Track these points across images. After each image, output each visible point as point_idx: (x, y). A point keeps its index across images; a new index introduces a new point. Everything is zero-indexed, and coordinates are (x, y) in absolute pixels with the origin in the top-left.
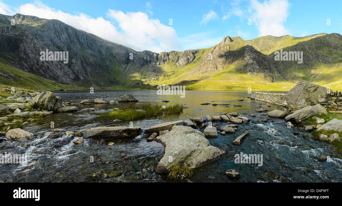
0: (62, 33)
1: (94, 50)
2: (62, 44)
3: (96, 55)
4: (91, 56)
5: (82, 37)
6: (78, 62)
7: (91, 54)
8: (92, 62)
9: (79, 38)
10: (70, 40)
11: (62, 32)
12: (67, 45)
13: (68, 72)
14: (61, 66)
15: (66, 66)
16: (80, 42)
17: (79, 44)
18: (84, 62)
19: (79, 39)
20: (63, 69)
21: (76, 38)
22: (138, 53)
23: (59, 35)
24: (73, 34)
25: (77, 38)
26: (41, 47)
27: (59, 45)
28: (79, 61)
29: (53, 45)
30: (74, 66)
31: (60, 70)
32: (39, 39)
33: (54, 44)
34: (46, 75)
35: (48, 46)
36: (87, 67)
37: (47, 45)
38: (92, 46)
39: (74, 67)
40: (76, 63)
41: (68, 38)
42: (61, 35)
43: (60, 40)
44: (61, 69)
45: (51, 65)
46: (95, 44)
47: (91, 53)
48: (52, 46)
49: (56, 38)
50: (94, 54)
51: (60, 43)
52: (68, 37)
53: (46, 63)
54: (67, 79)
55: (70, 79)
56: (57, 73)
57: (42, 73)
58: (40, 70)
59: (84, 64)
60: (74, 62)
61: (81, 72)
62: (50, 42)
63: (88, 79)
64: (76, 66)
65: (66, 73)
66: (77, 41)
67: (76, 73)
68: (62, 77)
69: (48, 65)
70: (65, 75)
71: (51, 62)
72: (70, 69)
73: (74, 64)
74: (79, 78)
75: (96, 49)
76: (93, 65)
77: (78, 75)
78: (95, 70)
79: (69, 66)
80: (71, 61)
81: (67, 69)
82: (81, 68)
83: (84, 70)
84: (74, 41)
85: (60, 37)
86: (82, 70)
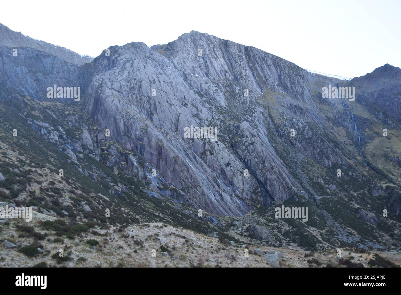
2: (211, 84)
3: (310, 107)
4: (295, 113)
7: (296, 106)
8: (304, 127)
11: (213, 54)
12: (225, 87)
13: (228, 165)
14: (205, 144)
16: (260, 75)
17: (258, 84)
19: (256, 68)
20: (209, 153)
21: (249, 66)
24: (239, 56)
25: (251, 65)
27: (205, 86)
28: (260, 129)
30: (247, 144)
31: (200, 160)
33: (190, 86)
38: (293, 83)
45: (170, 141)
47: (295, 104)
49: (198, 70)
51: (206, 83)
53: (155, 132)
54: (222, 199)
55: (235, 199)
56: (188, 171)
57: (137, 168)
58: (131, 156)
59: (278, 140)
60: (248, 130)
61: (273, 164)
62: (181, 79)
63: (305, 199)
64: (253, 143)
65: (222, 170)
66: (251, 75)
67: (257, 173)
68: (204, 188)
69: (161, 137)
70: (216, 182)
71: (171, 129)
72: (232, 156)
73: (247, 137)
74: (267, 191)
75: (305, 92)
76: (310, 139)
77: (262, 180)
78: (322, 158)
79: (233, 147)
80: (238, 127)
81: (224, 154)
82: (272, 150)
83: (281, 161)
84: (244, 74)
85: (207, 67)
86: (274, 158)
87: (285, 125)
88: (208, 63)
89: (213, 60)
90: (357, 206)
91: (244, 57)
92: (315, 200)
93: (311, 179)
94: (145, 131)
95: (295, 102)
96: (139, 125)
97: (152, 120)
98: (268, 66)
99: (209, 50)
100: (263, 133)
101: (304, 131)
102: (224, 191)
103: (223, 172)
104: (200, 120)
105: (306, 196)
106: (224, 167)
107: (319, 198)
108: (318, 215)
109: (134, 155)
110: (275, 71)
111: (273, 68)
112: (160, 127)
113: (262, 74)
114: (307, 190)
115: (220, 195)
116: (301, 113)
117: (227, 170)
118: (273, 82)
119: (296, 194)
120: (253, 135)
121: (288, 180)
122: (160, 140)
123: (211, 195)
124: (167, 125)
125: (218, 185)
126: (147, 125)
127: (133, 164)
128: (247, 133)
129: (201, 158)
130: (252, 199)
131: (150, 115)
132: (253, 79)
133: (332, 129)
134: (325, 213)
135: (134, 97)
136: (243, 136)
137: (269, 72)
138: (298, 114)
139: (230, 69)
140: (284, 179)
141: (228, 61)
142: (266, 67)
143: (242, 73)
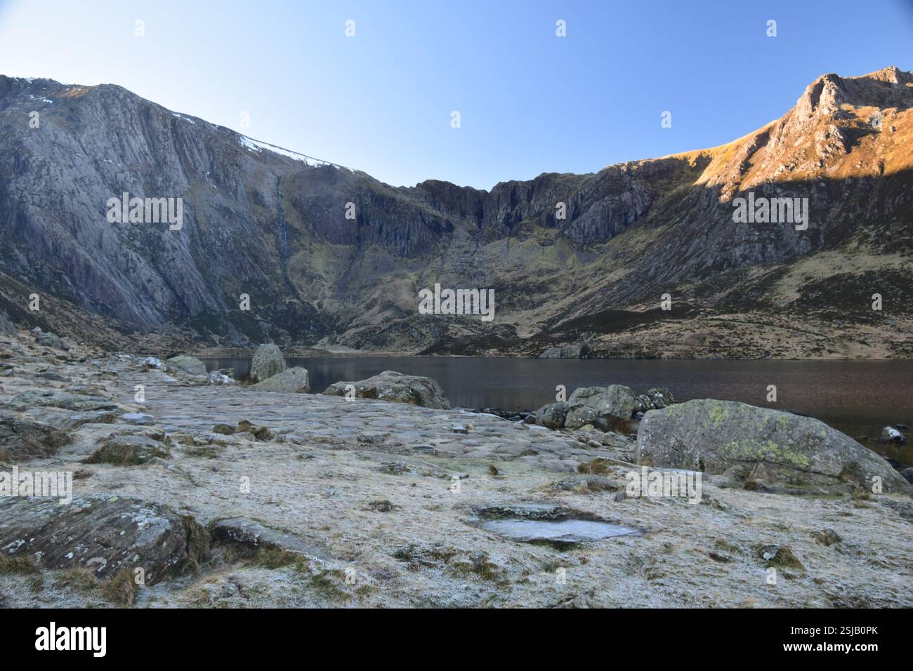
0: (130, 133)
1: (235, 193)
2: (128, 173)
3: (241, 208)
4: (224, 216)
5: (194, 141)
6: (181, 241)
7: (225, 208)
8: (228, 238)
9: (185, 148)
10: (155, 156)
11: (130, 128)
12: (144, 176)
13: (149, 281)
14: (128, 261)
15: (141, 259)
17: (185, 173)
18: (199, 242)
19: (184, 152)
20: (132, 271)
21: (175, 148)
23: (121, 141)
24: (164, 133)
25: (178, 146)
26: (67, 192)
27: (121, 177)
28: (183, 239)
29: (101, 180)
30: (167, 259)
31: (124, 277)
32: (62, 161)
33: (103, 177)
34: (82, 294)
35: (86, 186)
36: (211, 261)
37: (83, 184)
38: (226, 176)
39: (167, 264)
40: (175, 244)
41: (147, 149)
42: (127, 141)
43: (123, 161)
44: (127, 271)
45: (95, 259)
46: (237, 165)
47: (225, 205)
48: (98, 183)
49: (111, 152)
50: (233, 208)
51: (122, 172)
52: (149, 145)
53: (81, 251)
54: (144, 312)
55: (156, 311)
56: (114, 288)
57: (71, 287)
58: (64, 276)
59: (201, 250)
60: (169, 243)
61: (191, 280)
62: (92, 169)
63: (216, 311)
64: (173, 259)
66: (177, 161)
67: (176, 288)
68: (129, 303)
69: (88, 257)
70: (138, 297)
71: (95, 246)
72: (154, 272)
73: (168, 251)
74: (184, 305)
75: (239, 189)
76: (232, 251)
77: (180, 295)
78: (240, 273)
79: (154, 261)
80: (160, 238)
81: (145, 271)
82: (192, 264)
83: (201, 275)
84: (168, 159)
85: (122, 147)
86: (193, 274)
87: (210, 234)
88: (124, 141)
89: (130, 138)
90: (259, 318)
91: (170, 135)
92: (224, 313)
93: (225, 294)
94: (73, 251)
95: (225, 202)
96: (67, 245)
97: (76, 238)
98: (199, 150)
99: (126, 122)
100: (185, 244)
101: (227, 242)
102: (145, 305)
103: (144, 288)
105: (218, 310)
106: (146, 283)
107: (227, 311)
108: (223, 326)
109: (66, 274)
110: (206, 157)
111: (204, 153)
112: (85, 246)
113: (191, 160)
114: (219, 304)
115: (143, 309)
116: (230, 217)
117: (149, 286)
118: (203, 172)
119: (209, 308)
120: (174, 248)
121: (203, 295)
122: (88, 260)
123: (135, 309)
124: (92, 242)
125: (141, 300)
126: (73, 245)
127: (67, 283)
128: (168, 246)
129: (125, 275)
130: (170, 311)
131: (74, 233)
132: (179, 167)
133: (262, 236)
134: (230, 324)
135: (57, 213)
136: (163, 250)
137: (199, 159)
138: (227, 217)
139: (151, 151)
140: (200, 294)
141: (149, 139)
142: (196, 151)
143: (165, 157)
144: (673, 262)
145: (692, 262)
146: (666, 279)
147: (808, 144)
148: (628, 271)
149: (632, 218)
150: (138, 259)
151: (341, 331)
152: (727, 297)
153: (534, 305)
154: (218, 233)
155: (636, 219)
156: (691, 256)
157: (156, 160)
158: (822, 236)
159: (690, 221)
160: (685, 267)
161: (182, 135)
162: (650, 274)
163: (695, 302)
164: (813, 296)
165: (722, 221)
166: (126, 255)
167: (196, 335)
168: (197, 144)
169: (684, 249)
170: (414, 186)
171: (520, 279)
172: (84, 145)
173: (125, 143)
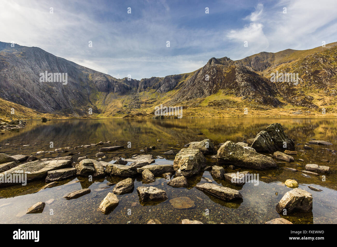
0: (43, 61)
1: (75, 78)
3: (77, 83)
4: (72, 84)
5: (63, 64)
7: (72, 82)
9: (60, 66)
10: (51, 67)
11: (43, 59)
13: (49, 100)
14: (42, 95)
15: (47, 94)
16: (61, 69)
18: (64, 90)
20: (43, 97)
22: (118, 80)
23: (40, 63)
24: (53, 61)
25: (58, 65)
26: (21, 75)
29: (34, 73)
30: (55, 94)
31: (41, 99)
32: (20, 67)
33: (34, 72)
34: (27, 103)
35: (29, 74)
36: (68, 95)
37: (27, 73)
39: (55, 96)
41: (48, 66)
42: (42, 63)
43: (41, 68)
44: (42, 97)
45: (32, 94)
46: (75, 71)
47: (72, 81)
48: (33, 73)
49: (37, 65)
50: (74, 82)
51: (40, 71)
54: (48, 108)
55: (51, 108)
56: (38, 102)
57: (23, 101)
61: (62, 100)
62: (30, 69)
63: (69, 108)
64: (57, 94)
65: (47, 101)
66: (58, 69)
67: (57, 102)
68: (43, 106)
69: (29, 93)
70: (46, 104)
71: (31, 90)
72: (50, 98)
73: (55, 92)
74: (60, 106)
75: (76, 77)
77: (59, 104)
79: (50, 95)
81: (48, 97)
82: (62, 96)
83: (65, 99)
84: (55, 69)
85: (40, 64)
86: (63, 98)
91: (55, 62)
94: (24, 91)
96: (22, 90)
97: (25, 88)
98: (64, 67)
99: (41, 58)
100: (60, 90)
102: (48, 106)
103: (48, 102)
104: (40, 86)
111: (66, 68)
112: (28, 90)
113: (62, 69)
116: (74, 84)
119: (67, 107)
120: (57, 92)
123: (45, 107)
124: (30, 89)
126: (24, 90)
130: (56, 108)
131: (24, 86)
132: (58, 71)
133: (83, 89)
135: (18, 81)
136: (54, 92)
140: (65, 104)
141: (49, 63)
142: (63, 67)
143: (54, 68)
144: (181, 97)
145: (185, 97)
146: (180, 101)
147: (209, 72)
148: (171, 99)
149: (172, 88)
150: (46, 94)
151: (104, 113)
152: (193, 105)
153: (150, 107)
154: (70, 88)
155: (173, 88)
156: (185, 96)
157: (51, 69)
158: (212, 92)
159: (184, 89)
160: (183, 98)
161: (59, 63)
162: (176, 100)
163: (186, 106)
164: (211, 104)
165: (191, 88)
166: (42, 93)
167: (63, 114)
168: (63, 65)
169: (183, 94)
170: (122, 79)
171: (147, 101)
172: (28, 63)
173: (41, 63)
